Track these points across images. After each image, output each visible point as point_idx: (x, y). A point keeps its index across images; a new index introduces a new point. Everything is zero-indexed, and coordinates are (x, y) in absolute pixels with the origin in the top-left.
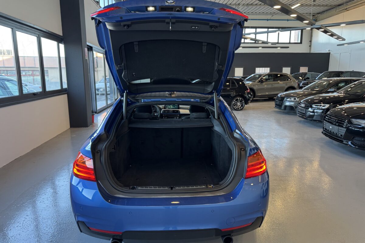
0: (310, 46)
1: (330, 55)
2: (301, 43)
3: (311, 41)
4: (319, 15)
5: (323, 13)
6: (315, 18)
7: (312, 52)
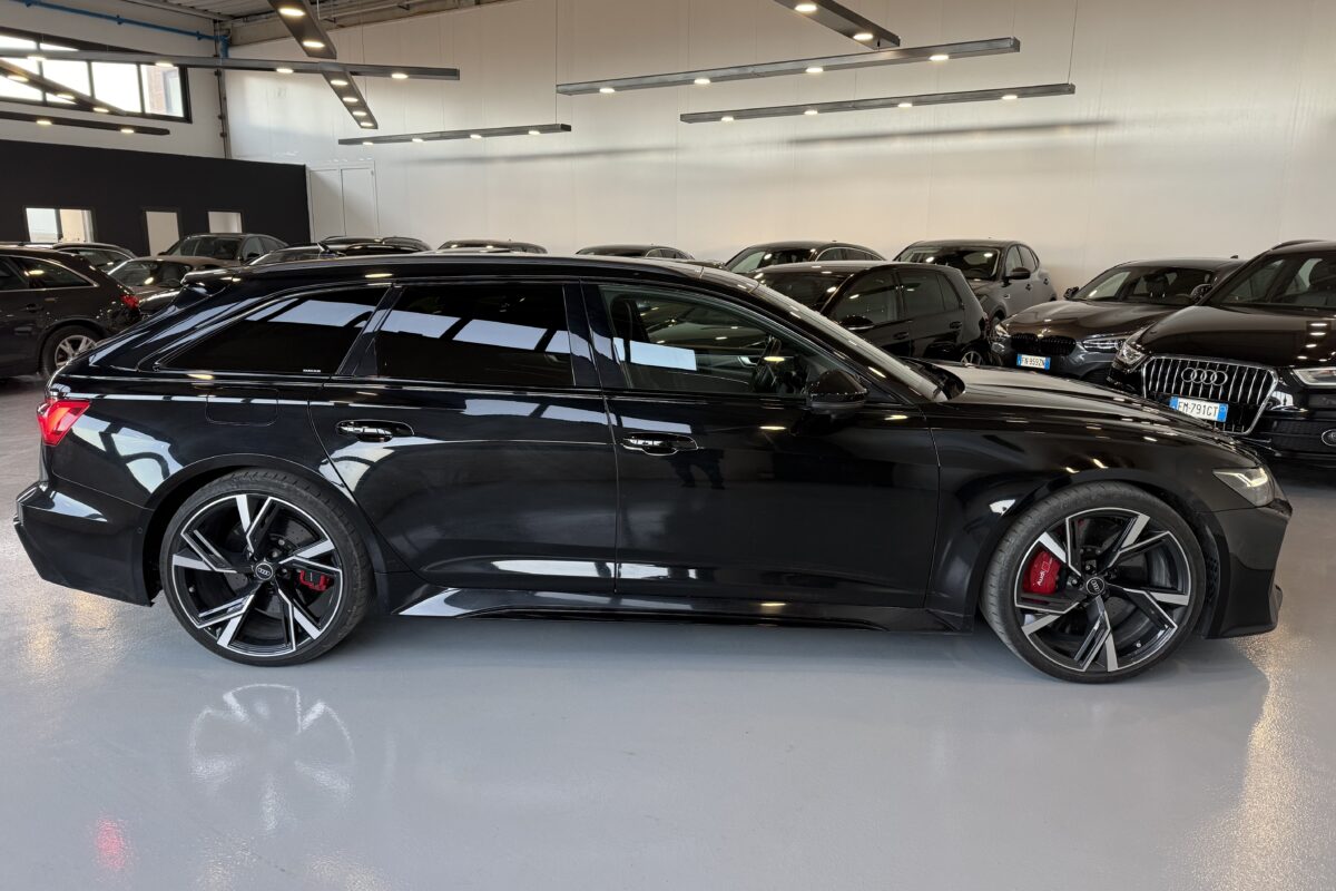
0: (224, 135)
1: (307, 175)
2: (187, 118)
3: (223, 117)
4: (239, 24)
5: (254, 18)
6: (224, 32)
7: (234, 158)
